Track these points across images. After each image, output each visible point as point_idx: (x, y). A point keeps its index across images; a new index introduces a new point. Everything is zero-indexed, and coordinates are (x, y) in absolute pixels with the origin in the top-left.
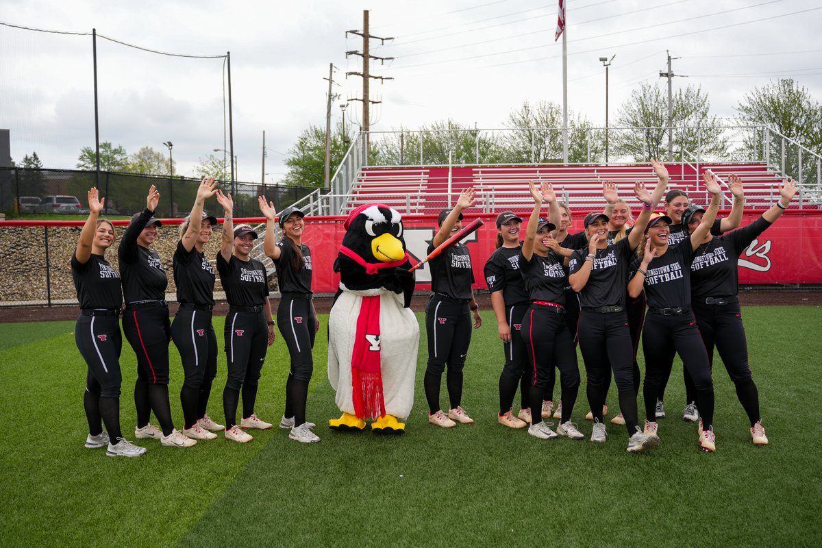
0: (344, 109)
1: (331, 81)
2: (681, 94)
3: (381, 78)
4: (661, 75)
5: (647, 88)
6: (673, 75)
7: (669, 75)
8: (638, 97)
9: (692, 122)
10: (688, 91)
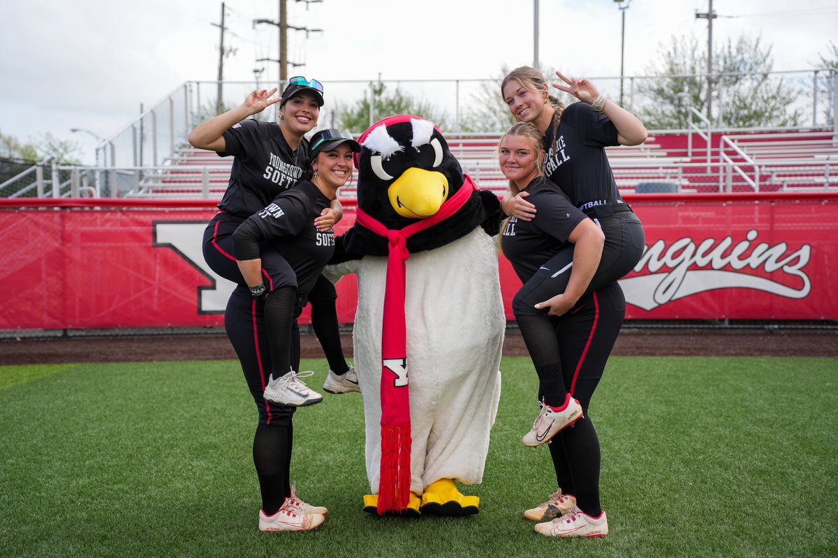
0: (258, 74)
1: (222, 27)
2: (730, 47)
3: (304, 29)
4: (698, 16)
5: (679, 39)
6: (715, 16)
7: (710, 16)
8: (665, 52)
9: (745, 87)
10: (741, 41)
